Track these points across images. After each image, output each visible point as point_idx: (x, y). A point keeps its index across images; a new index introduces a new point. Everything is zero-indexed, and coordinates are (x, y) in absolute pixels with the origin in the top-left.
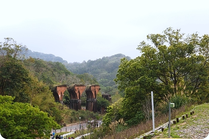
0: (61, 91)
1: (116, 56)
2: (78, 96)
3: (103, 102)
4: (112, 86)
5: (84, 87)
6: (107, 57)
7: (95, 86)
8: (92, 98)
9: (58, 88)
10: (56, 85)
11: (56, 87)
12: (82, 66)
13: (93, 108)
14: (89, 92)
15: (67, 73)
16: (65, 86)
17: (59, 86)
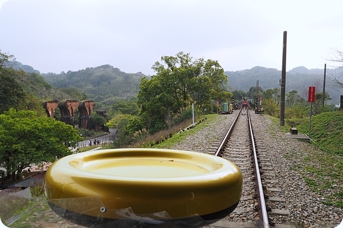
0: (52, 107)
1: (102, 67)
2: (71, 113)
3: (98, 119)
4: (99, 102)
5: (78, 103)
6: (92, 68)
7: (89, 102)
8: (86, 115)
9: (48, 103)
10: (46, 101)
11: (46, 102)
12: (60, 78)
13: (88, 125)
14: (82, 109)
15: (48, 87)
16: (56, 101)
17: (49, 102)
